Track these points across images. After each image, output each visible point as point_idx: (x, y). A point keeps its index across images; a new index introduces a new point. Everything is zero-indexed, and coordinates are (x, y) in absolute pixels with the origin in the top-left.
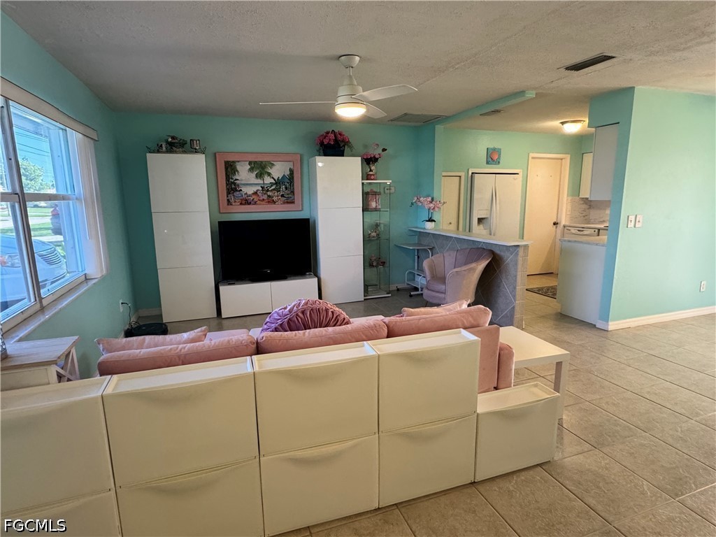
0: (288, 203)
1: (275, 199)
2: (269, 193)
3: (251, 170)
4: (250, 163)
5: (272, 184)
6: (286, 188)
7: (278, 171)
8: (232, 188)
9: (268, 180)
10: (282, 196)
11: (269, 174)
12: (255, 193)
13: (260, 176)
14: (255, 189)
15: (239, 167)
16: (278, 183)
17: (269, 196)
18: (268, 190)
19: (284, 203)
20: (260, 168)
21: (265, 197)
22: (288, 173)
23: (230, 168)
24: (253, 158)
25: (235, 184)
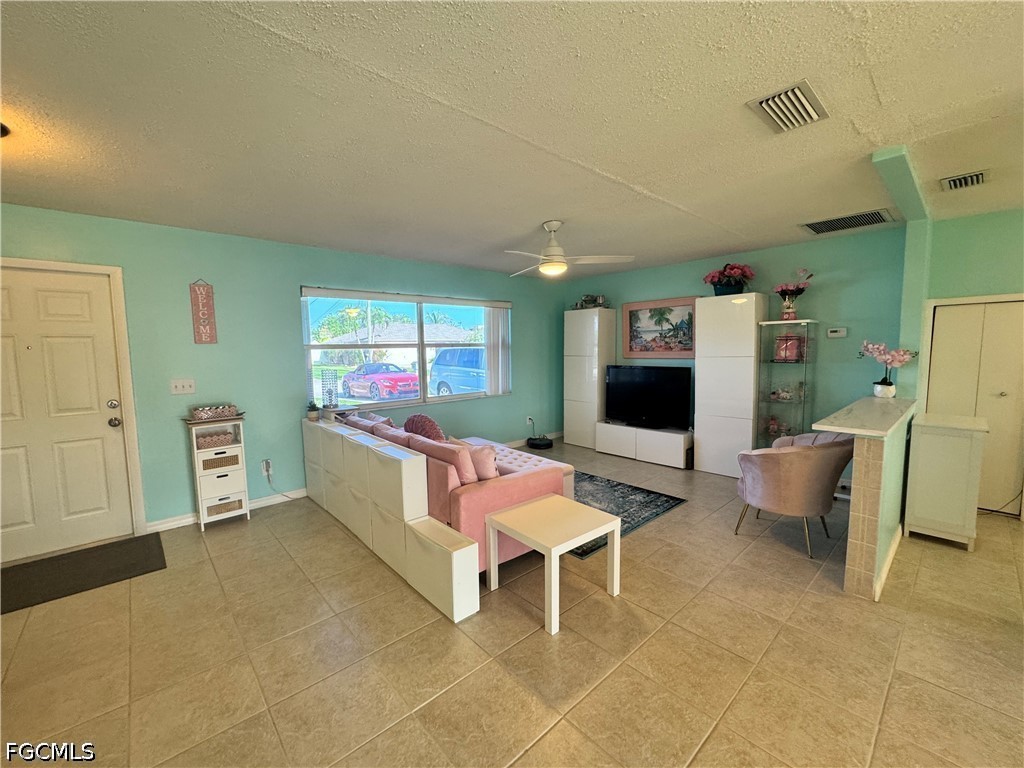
0: (685, 349)
1: (672, 345)
2: (667, 340)
3: (651, 317)
4: (650, 311)
5: (670, 330)
6: (684, 334)
7: (676, 317)
8: (634, 335)
9: (666, 326)
10: (680, 342)
11: (668, 320)
12: (654, 340)
13: (659, 322)
14: (653, 336)
15: (641, 316)
16: (676, 328)
17: (667, 343)
18: (666, 337)
19: (681, 350)
20: (660, 315)
21: (663, 343)
22: (687, 317)
23: (633, 316)
24: (653, 306)
25: (636, 331)
